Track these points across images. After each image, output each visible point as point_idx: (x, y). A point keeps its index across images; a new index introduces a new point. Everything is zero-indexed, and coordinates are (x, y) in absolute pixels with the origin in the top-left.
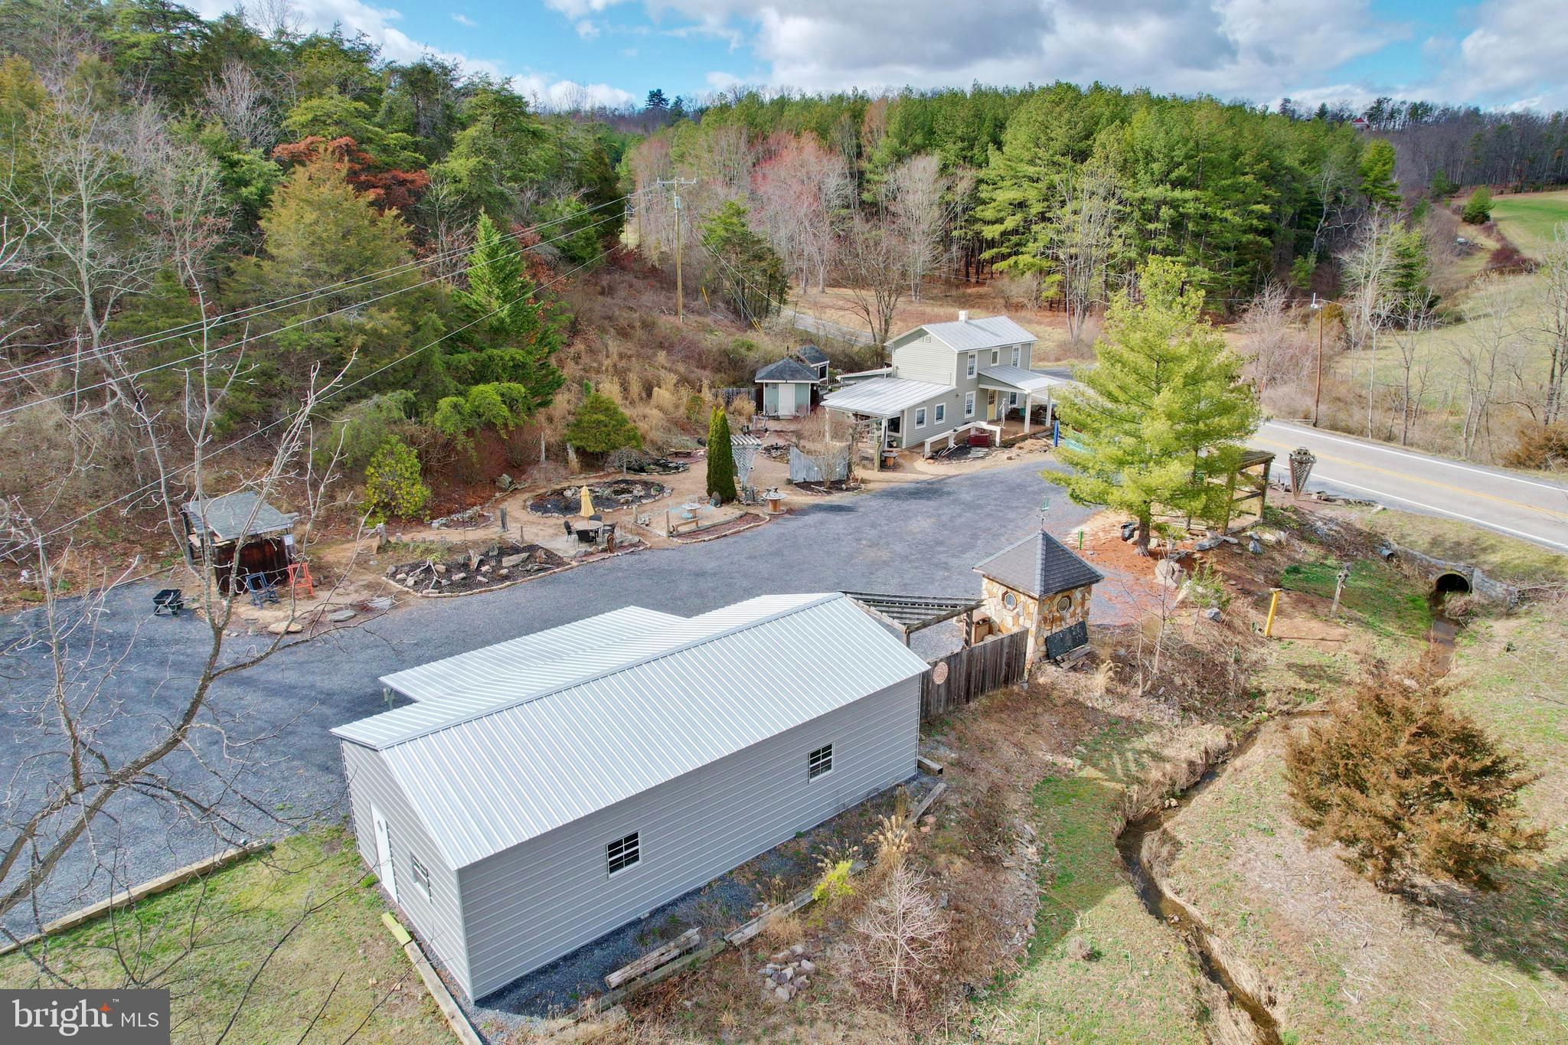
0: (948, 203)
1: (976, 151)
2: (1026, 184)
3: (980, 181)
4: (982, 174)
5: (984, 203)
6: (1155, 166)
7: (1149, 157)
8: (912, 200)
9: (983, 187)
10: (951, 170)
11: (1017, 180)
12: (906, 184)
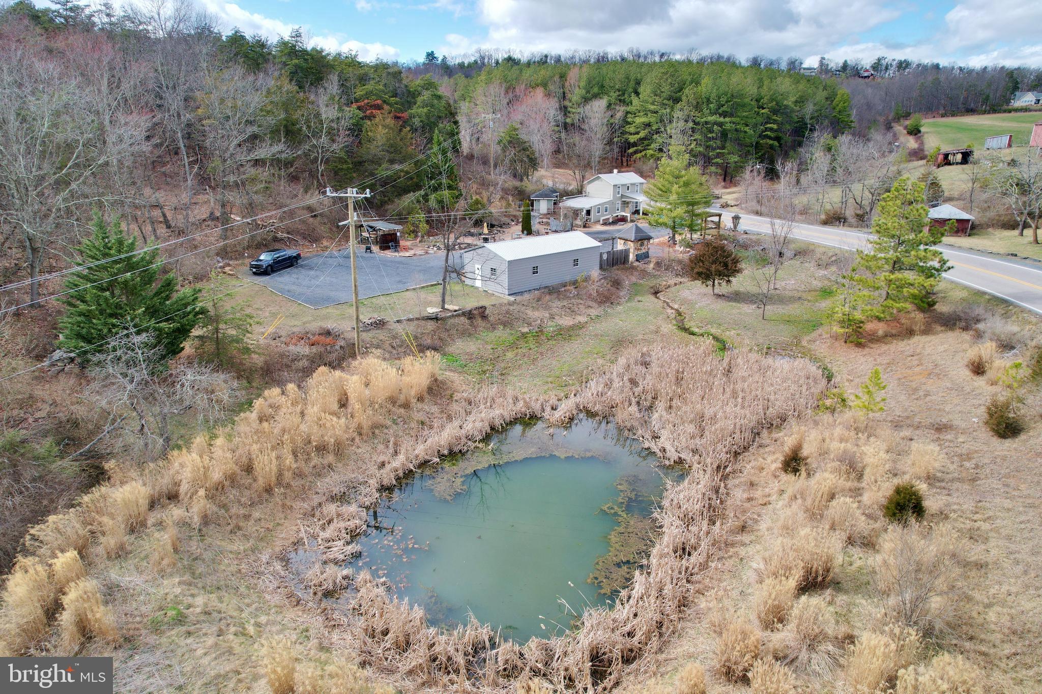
0: (612, 124)
1: (626, 96)
2: (650, 115)
3: (628, 113)
4: (629, 109)
5: (629, 123)
6: (711, 105)
7: (708, 101)
8: (593, 122)
9: (629, 115)
10: (613, 106)
11: (646, 112)
12: (590, 114)
